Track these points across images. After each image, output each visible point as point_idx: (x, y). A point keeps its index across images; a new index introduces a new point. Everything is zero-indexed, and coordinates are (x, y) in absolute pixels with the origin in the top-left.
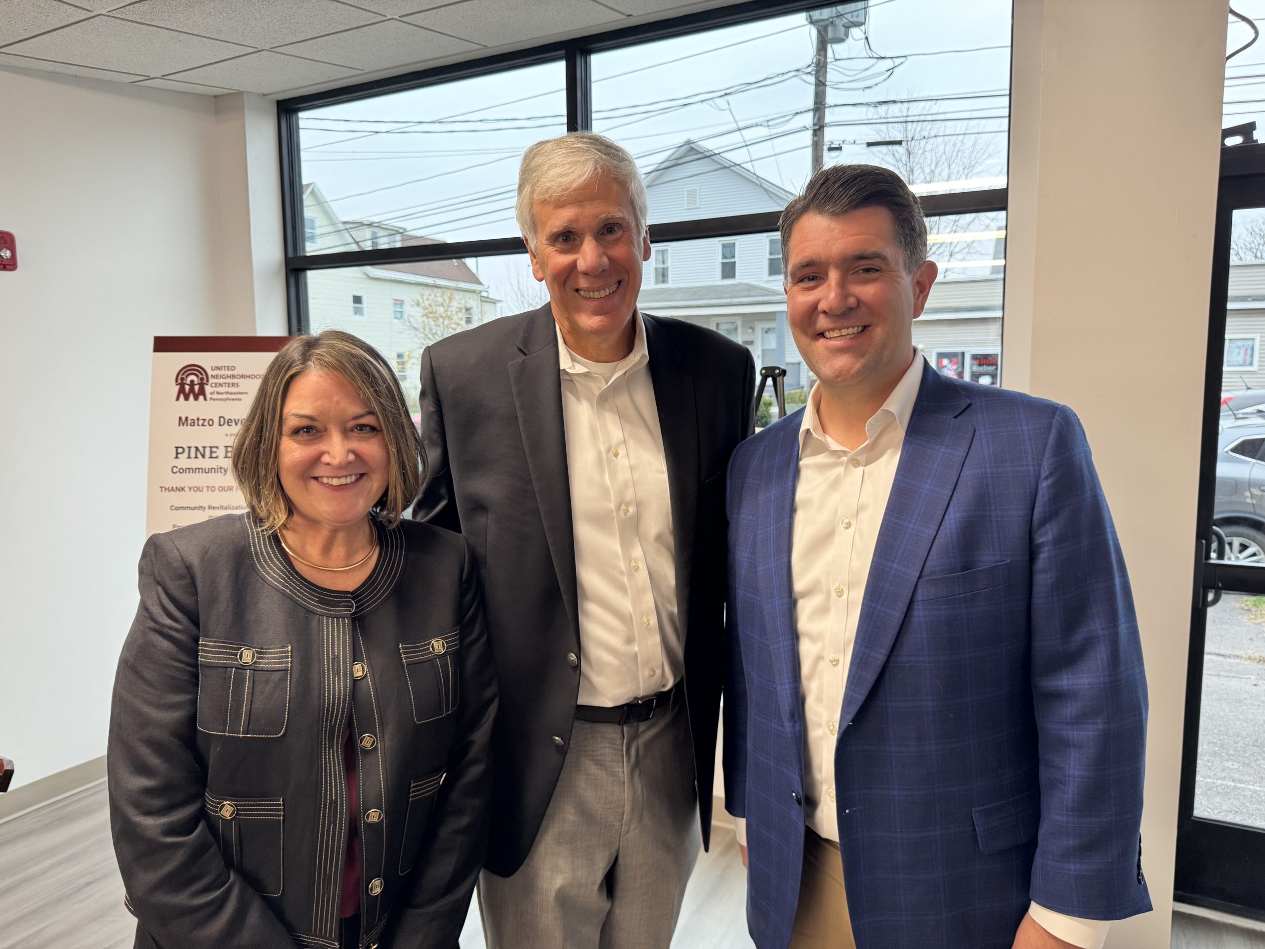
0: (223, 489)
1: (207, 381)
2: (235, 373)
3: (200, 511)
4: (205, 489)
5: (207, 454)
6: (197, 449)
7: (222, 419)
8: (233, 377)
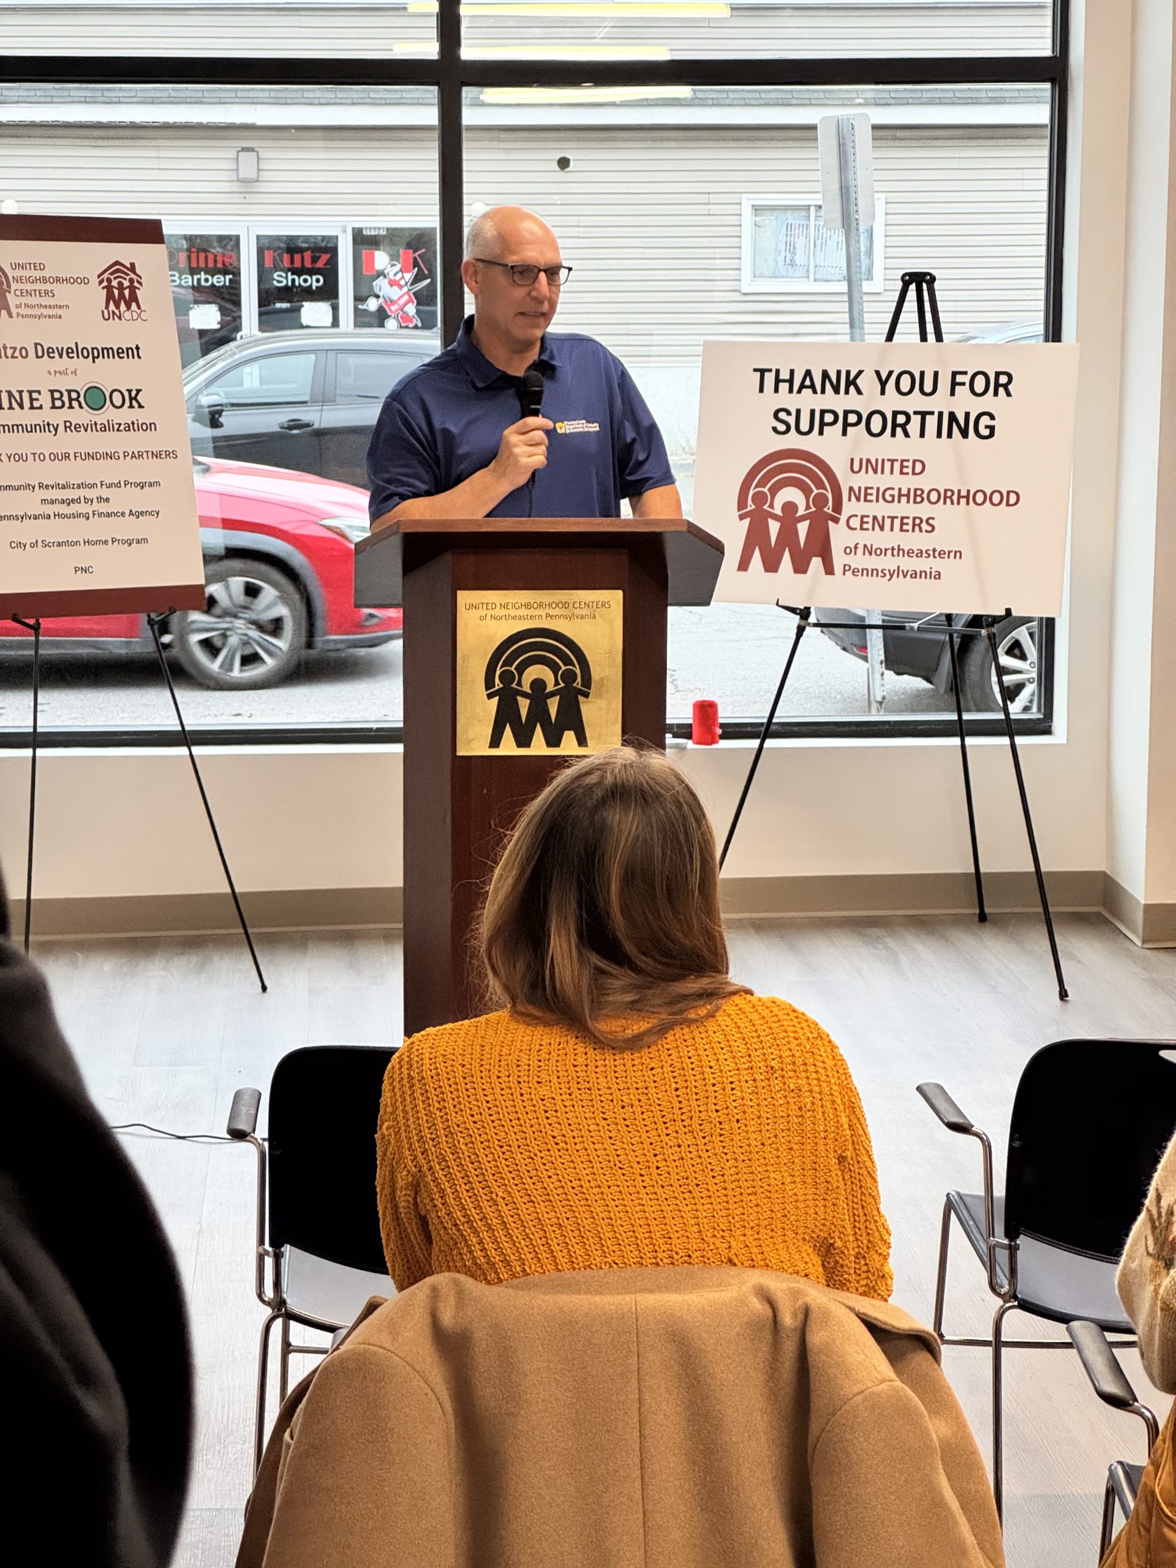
0: (56, 456)
1: (9, 285)
2: (46, 273)
3: (28, 492)
4: (31, 457)
5: (27, 403)
6: (10, 393)
7: (39, 348)
8: (44, 280)
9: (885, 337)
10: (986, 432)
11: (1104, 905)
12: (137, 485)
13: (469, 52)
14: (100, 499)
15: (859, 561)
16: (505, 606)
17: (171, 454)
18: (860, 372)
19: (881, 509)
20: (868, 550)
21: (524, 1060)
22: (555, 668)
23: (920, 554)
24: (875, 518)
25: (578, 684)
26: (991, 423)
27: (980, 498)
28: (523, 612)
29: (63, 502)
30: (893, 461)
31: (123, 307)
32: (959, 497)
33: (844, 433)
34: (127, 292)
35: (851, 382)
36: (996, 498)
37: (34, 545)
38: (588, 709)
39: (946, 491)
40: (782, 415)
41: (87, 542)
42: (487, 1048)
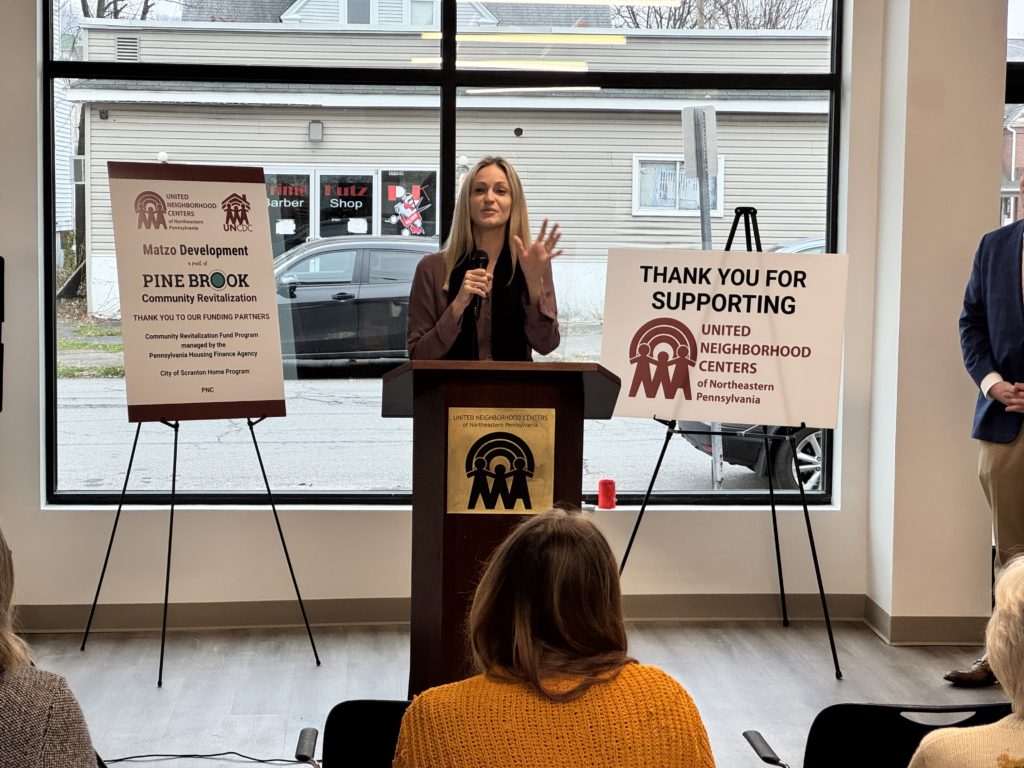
0: (192, 317)
1: (165, 209)
2: (189, 201)
3: (174, 340)
4: (176, 317)
5: (174, 283)
6: (164, 277)
7: (183, 248)
8: (188, 205)
9: (724, 246)
10: (789, 309)
11: (865, 617)
12: (243, 335)
13: (461, 64)
14: (219, 345)
15: (708, 391)
16: (480, 418)
17: (265, 316)
18: (709, 270)
19: (722, 358)
20: (714, 384)
21: (495, 706)
22: (511, 458)
23: (746, 387)
24: (718, 363)
25: (526, 468)
26: (793, 304)
27: (785, 351)
28: (491, 422)
29: (196, 346)
30: (729, 327)
31: (237, 223)
32: (772, 350)
33: (699, 309)
34: (240, 213)
35: (704, 276)
36: (796, 352)
37: (177, 373)
38: (533, 485)
39: (763, 347)
40: (659, 296)
41: (210, 372)
42: (471, 698)
